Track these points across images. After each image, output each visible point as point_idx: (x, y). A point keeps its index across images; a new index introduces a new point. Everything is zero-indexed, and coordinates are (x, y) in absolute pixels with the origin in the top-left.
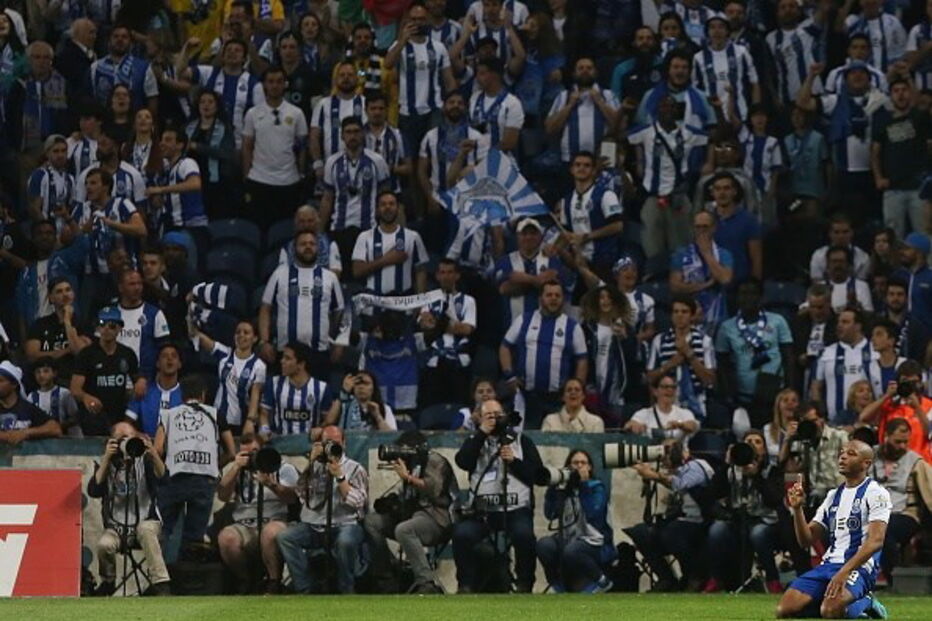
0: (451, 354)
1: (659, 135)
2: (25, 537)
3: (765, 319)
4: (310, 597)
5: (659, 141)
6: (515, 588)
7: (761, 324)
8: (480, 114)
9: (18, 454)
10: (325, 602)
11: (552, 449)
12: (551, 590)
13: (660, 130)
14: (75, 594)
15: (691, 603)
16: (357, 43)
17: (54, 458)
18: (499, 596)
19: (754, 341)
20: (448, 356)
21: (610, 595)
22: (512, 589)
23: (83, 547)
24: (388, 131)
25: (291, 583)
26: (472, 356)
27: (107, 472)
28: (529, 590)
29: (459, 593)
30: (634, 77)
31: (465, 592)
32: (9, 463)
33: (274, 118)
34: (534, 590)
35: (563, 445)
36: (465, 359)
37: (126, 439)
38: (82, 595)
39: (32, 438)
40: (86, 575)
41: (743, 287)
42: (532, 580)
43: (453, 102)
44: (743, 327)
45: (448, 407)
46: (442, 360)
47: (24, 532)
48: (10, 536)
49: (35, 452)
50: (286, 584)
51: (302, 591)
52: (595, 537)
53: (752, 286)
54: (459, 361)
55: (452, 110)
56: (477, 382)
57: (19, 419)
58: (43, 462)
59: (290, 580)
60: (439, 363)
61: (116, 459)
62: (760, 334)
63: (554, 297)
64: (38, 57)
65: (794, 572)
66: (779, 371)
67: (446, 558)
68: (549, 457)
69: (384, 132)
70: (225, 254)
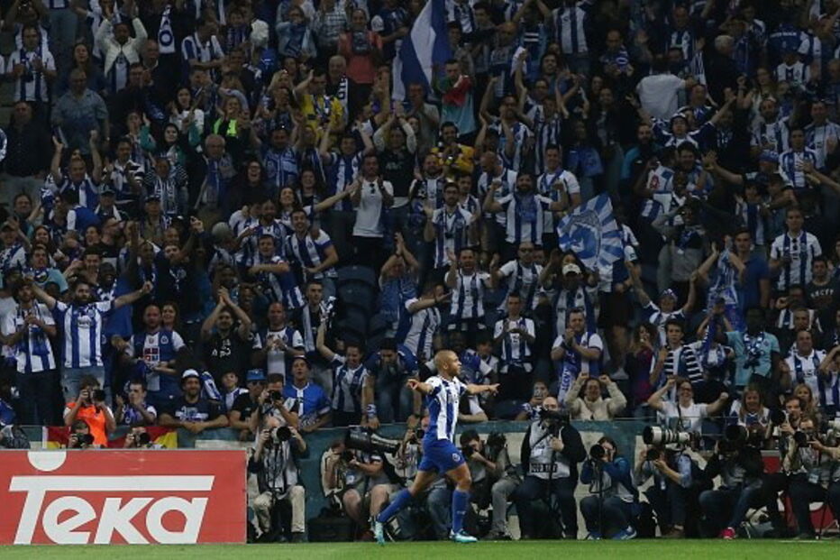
0: (518, 363)
1: (673, 199)
2: (206, 499)
3: (763, 337)
4: (413, 543)
5: (674, 203)
6: (564, 536)
7: (760, 339)
8: (544, 188)
9: (201, 439)
10: (425, 546)
11: (591, 433)
12: (590, 538)
13: (675, 196)
14: (242, 541)
15: (694, 546)
16: (445, 137)
17: (227, 442)
18: (553, 541)
19: (753, 350)
20: (516, 365)
21: (634, 541)
22: (562, 537)
23: (248, 508)
24: (470, 199)
25: (400, 532)
26: (533, 365)
27: (262, 452)
28: (575, 537)
29: (521, 539)
30: (640, 162)
31: (525, 539)
32: (194, 446)
33: (370, 189)
34: (579, 537)
35: (598, 431)
36: (528, 367)
37: (276, 430)
38: (248, 542)
39: (207, 429)
40: (250, 528)
41: (750, 313)
42: (576, 528)
43: (522, 180)
44: (747, 339)
45: (514, 403)
46: (511, 368)
47: (205, 497)
48: (195, 499)
49: (212, 438)
50: (397, 533)
51: (407, 539)
52: (626, 496)
53: (757, 312)
54: (524, 369)
55: (523, 185)
56: (535, 383)
57: (200, 412)
58: (218, 445)
59: (399, 531)
60: (509, 370)
61: (268, 443)
62: (758, 345)
63: (577, 322)
64: (214, 146)
65: (770, 523)
66: (768, 374)
67: (513, 515)
68: (588, 440)
69: (467, 201)
70: (350, 291)
